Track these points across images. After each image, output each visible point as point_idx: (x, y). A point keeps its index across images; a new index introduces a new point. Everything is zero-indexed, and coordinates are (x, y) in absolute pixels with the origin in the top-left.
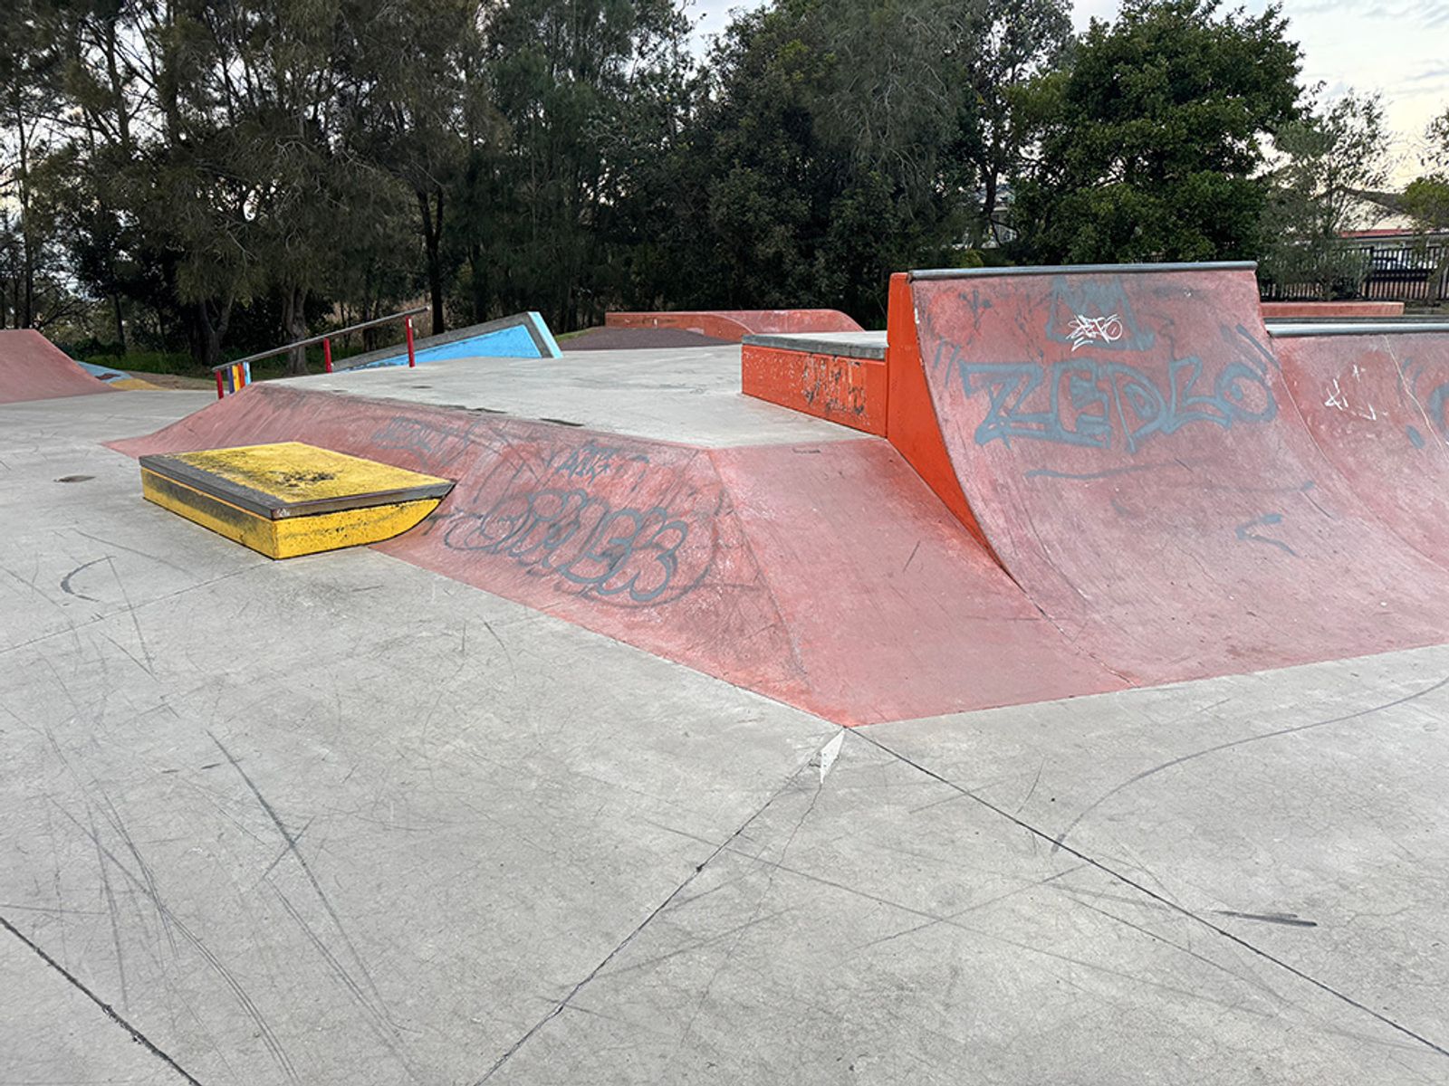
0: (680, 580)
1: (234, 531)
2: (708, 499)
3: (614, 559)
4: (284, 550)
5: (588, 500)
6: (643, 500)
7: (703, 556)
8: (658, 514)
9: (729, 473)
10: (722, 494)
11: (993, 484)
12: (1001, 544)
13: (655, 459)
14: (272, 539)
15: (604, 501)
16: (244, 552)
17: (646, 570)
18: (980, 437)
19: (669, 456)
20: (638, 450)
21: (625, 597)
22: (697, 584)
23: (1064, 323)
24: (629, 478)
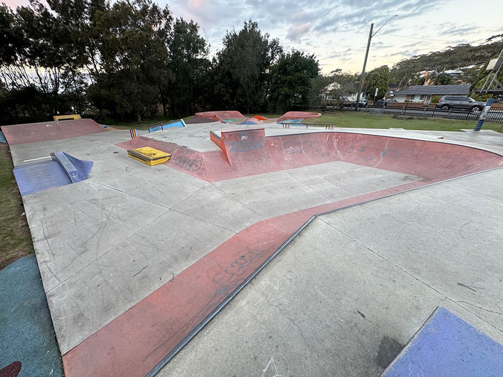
0: (197, 168)
1: (145, 162)
2: (200, 159)
3: (191, 166)
4: (152, 165)
5: (188, 158)
6: (194, 159)
7: (200, 166)
8: (195, 160)
9: (203, 156)
10: (202, 158)
11: (231, 157)
12: (231, 163)
13: (195, 153)
14: (150, 163)
15: (190, 158)
16: (146, 165)
17: (194, 167)
18: (230, 151)
19: (197, 153)
20: (194, 152)
21: (191, 170)
22: (199, 169)
23: (241, 137)
24: (192, 156)
